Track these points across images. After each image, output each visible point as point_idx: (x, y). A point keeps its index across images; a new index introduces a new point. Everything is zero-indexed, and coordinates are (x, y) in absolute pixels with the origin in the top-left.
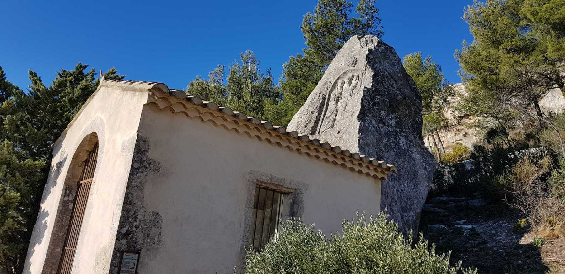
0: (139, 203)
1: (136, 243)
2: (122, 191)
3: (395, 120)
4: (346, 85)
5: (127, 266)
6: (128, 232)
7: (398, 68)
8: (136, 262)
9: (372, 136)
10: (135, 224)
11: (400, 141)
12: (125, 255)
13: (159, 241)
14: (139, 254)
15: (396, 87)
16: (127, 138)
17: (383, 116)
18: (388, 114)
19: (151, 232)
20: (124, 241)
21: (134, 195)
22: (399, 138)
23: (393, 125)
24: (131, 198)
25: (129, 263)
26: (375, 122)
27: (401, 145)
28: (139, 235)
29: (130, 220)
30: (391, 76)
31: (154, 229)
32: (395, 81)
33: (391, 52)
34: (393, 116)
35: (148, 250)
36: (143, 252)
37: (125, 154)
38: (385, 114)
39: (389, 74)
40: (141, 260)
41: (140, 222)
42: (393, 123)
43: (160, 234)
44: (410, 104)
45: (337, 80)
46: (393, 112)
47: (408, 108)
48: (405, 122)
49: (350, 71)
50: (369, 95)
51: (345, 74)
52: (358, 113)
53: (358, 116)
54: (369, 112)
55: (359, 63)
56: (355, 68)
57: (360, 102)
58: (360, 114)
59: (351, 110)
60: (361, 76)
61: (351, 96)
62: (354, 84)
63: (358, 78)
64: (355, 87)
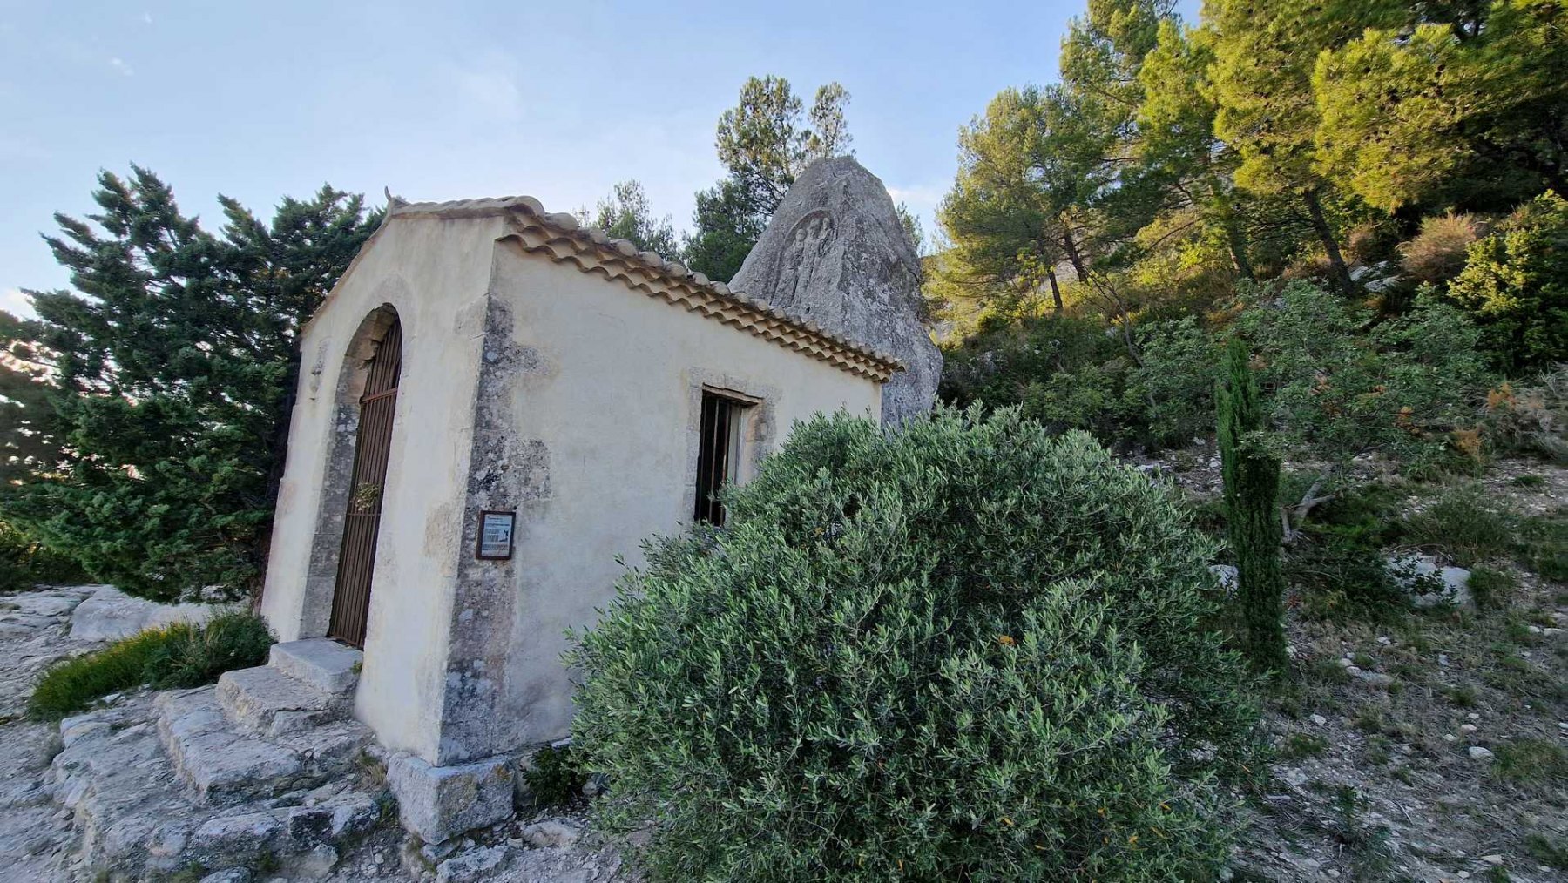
0: (505, 425)
1: (505, 496)
2: (469, 405)
3: (889, 293)
4: (809, 239)
5: (494, 538)
6: (489, 479)
8: (509, 529)
9: (860, 317)
10: (500, 463)
11: (897, 325)
12: (488, 519)
13: (547, 491)
14: (514, 515)
15: (886, 241)
16: (467, 307)
17: (873, 287)
18: (879, 284)
19: (531, 476)
20: (483, 494)
21: (494, 411)
22: (896, 321)
23: (886, 301)
24: (488, 417)
25: (497, 531)
26: (862, 296)
28: (510, 482)
29: (491, 455)
30: (879, 223)
31: (536, 470)
32: (885, 232)
34: (886, 286)
35: (528, 507)
36: (519, 512)
37: (464, 336)
38: (874, 283)
39: (877, 220)
40: (518, 524)
41: (509, 458)
42: (886, 297)
43: (548, 478)
44: (905, 270)
45: (795, 229)
46: (885, 280)
47: (903, 276)
48: (900, 298)
49: (816, 215)
50: (852, 252)
51: (807, 219)
52: (838, 280)
53: (839, 285)
54: (853, 279)
55: (831, 201)
56: (824, 209)
57: (840, 262)
58: (842, 281)
59: (825, 275)
60: (836, 221)
61: (820, 255)
62: (823, 235)
63: (831, 225)
64: (826, 241)
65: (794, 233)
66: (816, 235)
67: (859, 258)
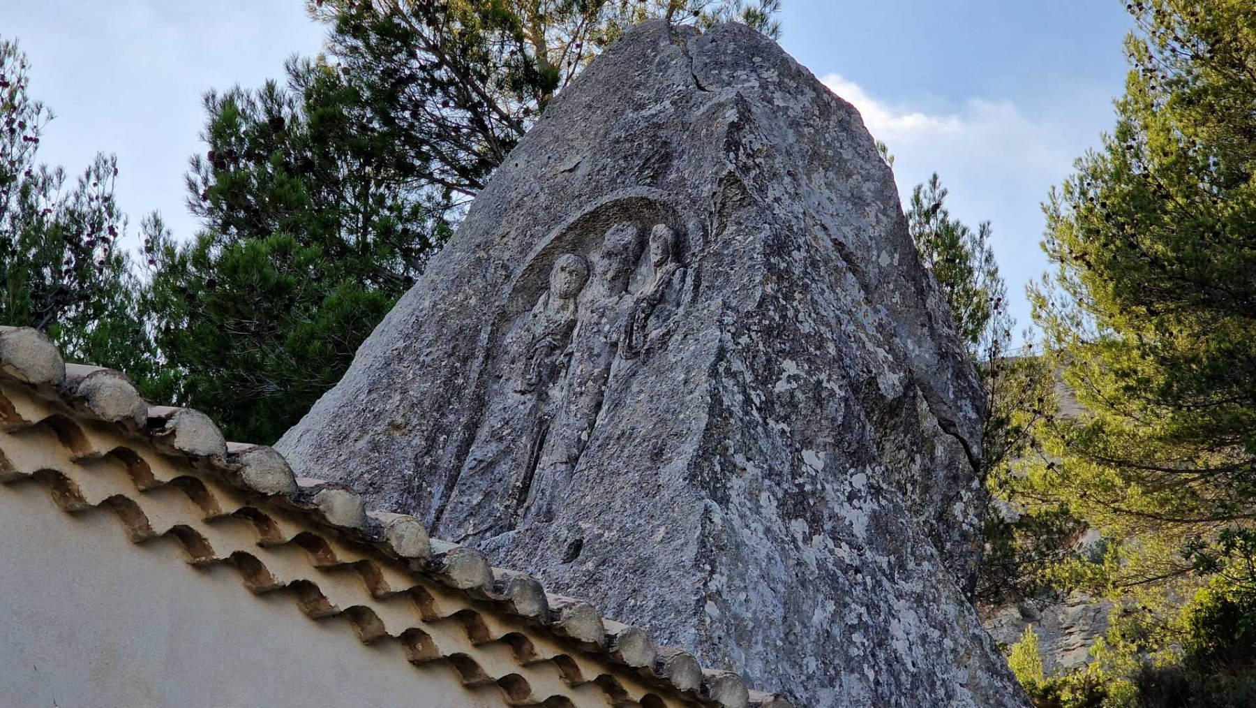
3: (870, 506)
4: (596, 291)
7: (878, 222)
9: (763, 587)
11: (894, 622)
15: (870, 320)
17: (813, 480)
18: (835, 470)
22: (890, 607)
23: (860, 530)
26: (774, 510)
27: (900, 646)
30: (847, 258)
32: (865, 287)
33: (845, 129)
34: (859, 481)
38: (820, 465)
39: (839, 245)
42: (858, 519)
44: (929, 423)
45: (548, 253)
46: (860, 458)
47: (923, 444)
48: (911, 524)
49: (625, 210)
50: (748, 353)
51: (593, 223)
52: (690, 448)
53: (694, 468)
54: (745, 449)
55: (680, 168)
56: (655, 194)
57: (703, 385)
58: (704, 453)
59: (644, 428)
60: (695, 240)
61: (632, 352)
62: (647, 283)
63: (677, 250)
64: (655, 303)
65: (542, 267)
66: (622, 281)
67: (768, 375)
